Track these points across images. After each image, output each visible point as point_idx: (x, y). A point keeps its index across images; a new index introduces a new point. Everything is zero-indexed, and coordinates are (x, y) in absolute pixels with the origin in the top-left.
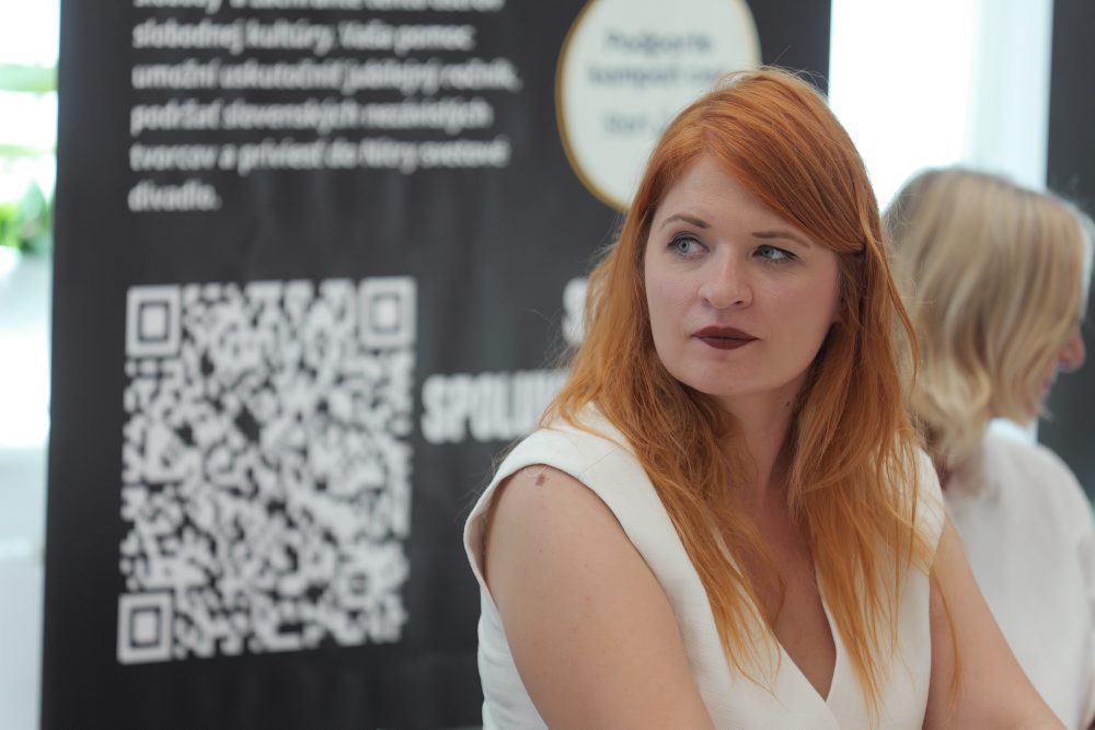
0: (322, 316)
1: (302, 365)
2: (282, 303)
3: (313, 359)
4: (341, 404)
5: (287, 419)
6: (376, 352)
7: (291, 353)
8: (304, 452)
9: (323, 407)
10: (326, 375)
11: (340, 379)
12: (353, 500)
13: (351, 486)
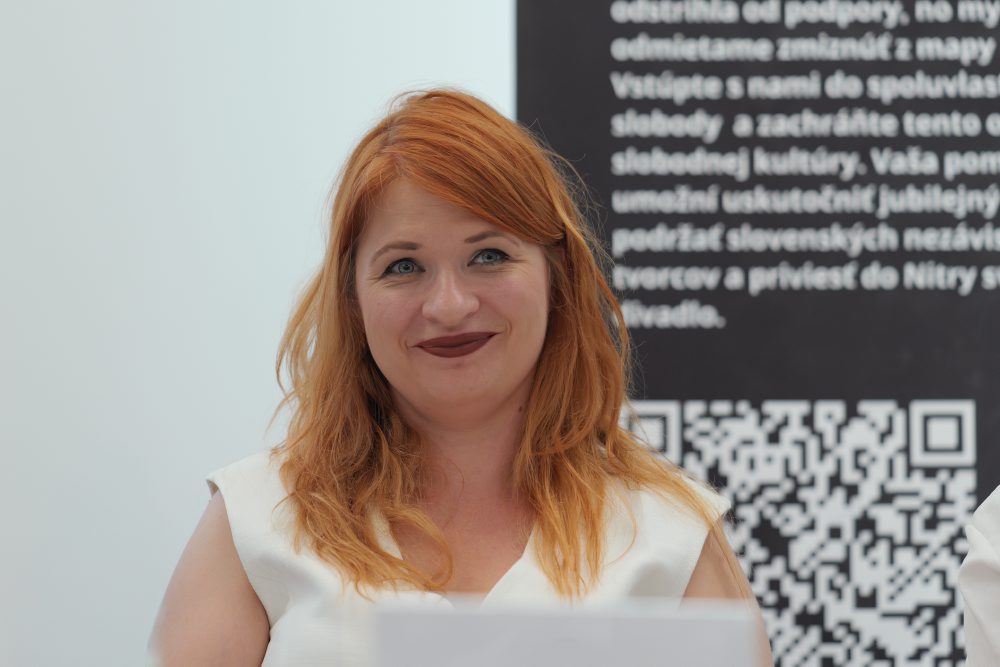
0: (859, 434)
1: (835, 481)
2: (808, 421)
3: (849, 475)
4: (889, 521)
5: (821, 533)
6: (930, 472)
7: (823, 470)
8: (844, 567)
9: (865, 523)
10: (869, 491)
11: (886, 498)
12: (911, 617)
13: (906, 603)
